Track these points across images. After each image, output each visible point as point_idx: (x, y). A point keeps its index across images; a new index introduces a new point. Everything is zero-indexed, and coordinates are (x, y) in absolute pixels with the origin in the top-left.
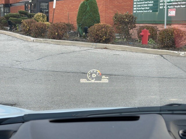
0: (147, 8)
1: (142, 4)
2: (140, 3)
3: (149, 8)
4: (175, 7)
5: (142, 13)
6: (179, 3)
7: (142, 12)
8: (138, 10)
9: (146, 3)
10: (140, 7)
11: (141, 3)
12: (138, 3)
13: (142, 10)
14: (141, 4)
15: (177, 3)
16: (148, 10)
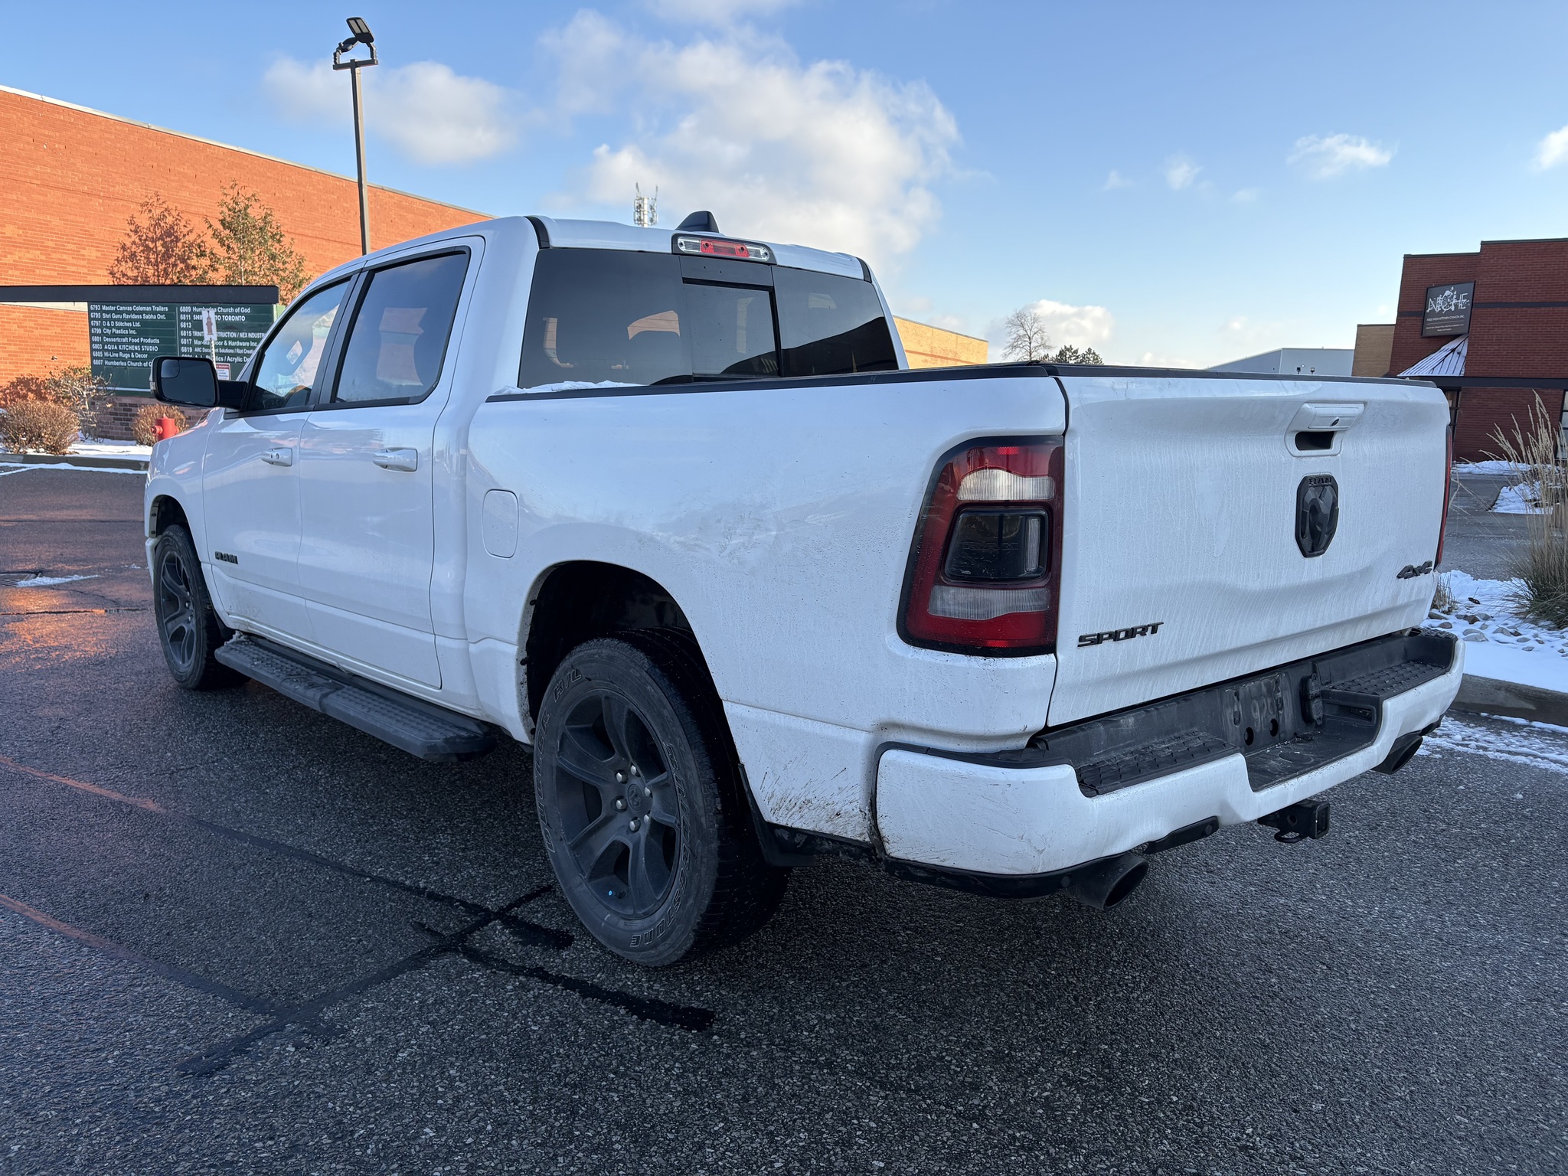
0: (139, 356)
1: (122, 343)
2: (114, 340)
3: (145, 356)
4: (228, 359)
5: (126, 367)
6: (238, 351)
7: (122, 364)
8: (110, 359)
9: (137, 341)
10: (117, 351)
11: (119, 340)
12: (107, 340)
13: (124, 360)
14: (117, 344)
15: (232, 351)
16: (143, 360)
